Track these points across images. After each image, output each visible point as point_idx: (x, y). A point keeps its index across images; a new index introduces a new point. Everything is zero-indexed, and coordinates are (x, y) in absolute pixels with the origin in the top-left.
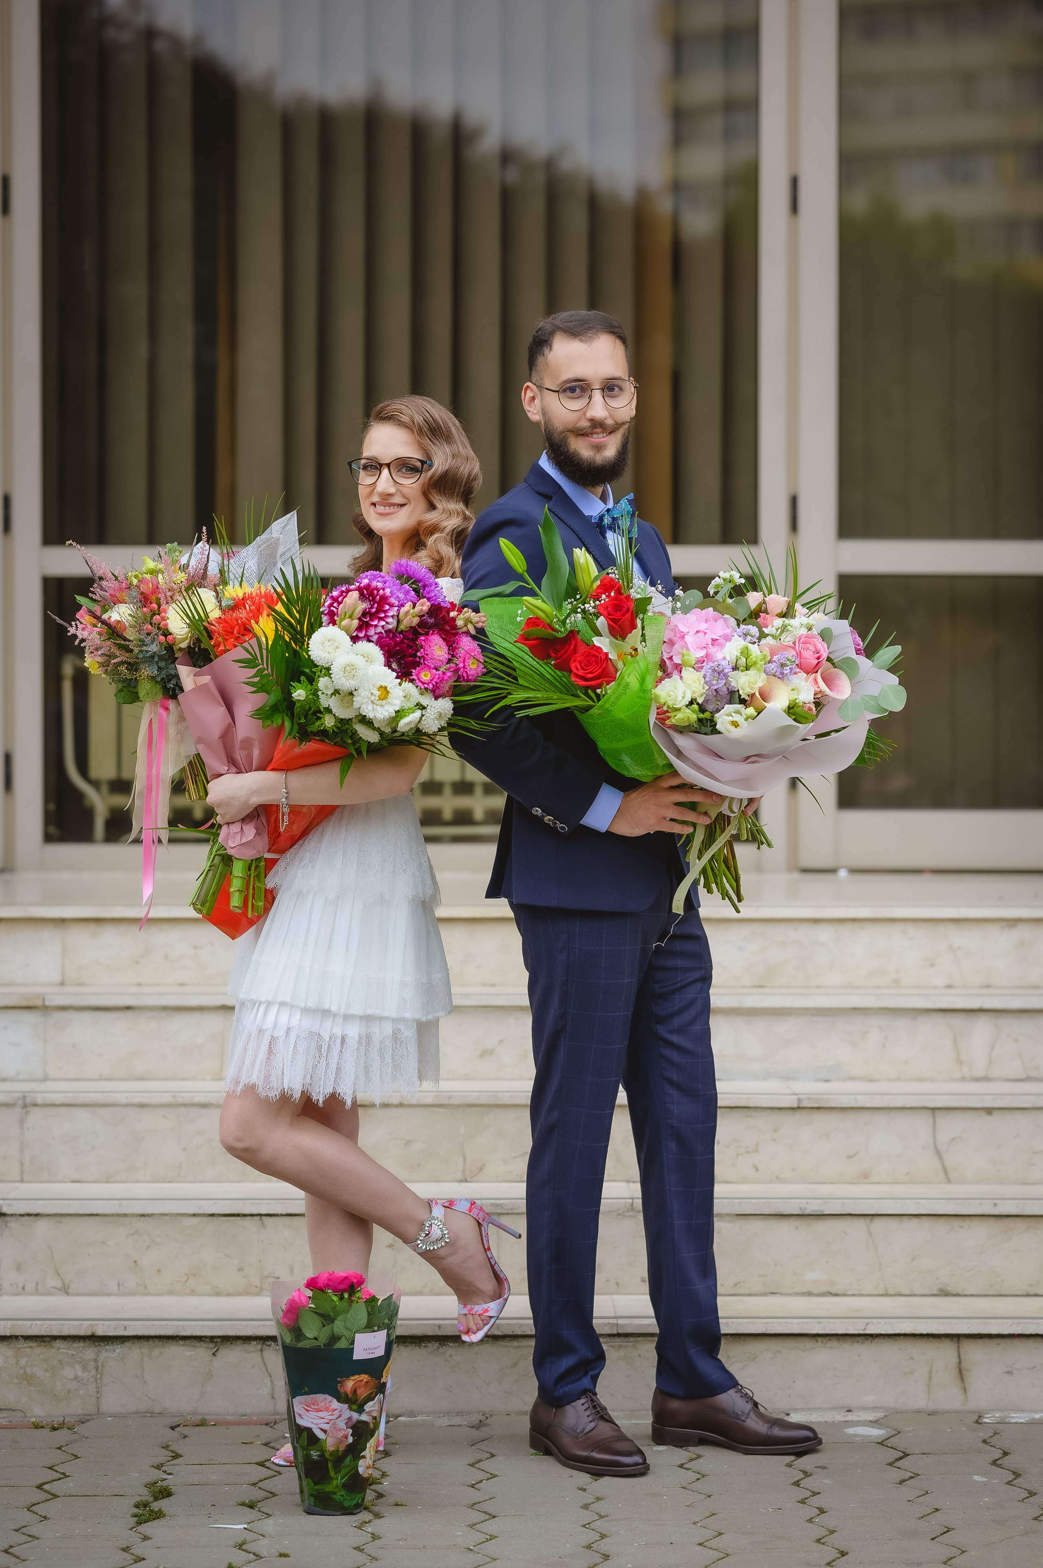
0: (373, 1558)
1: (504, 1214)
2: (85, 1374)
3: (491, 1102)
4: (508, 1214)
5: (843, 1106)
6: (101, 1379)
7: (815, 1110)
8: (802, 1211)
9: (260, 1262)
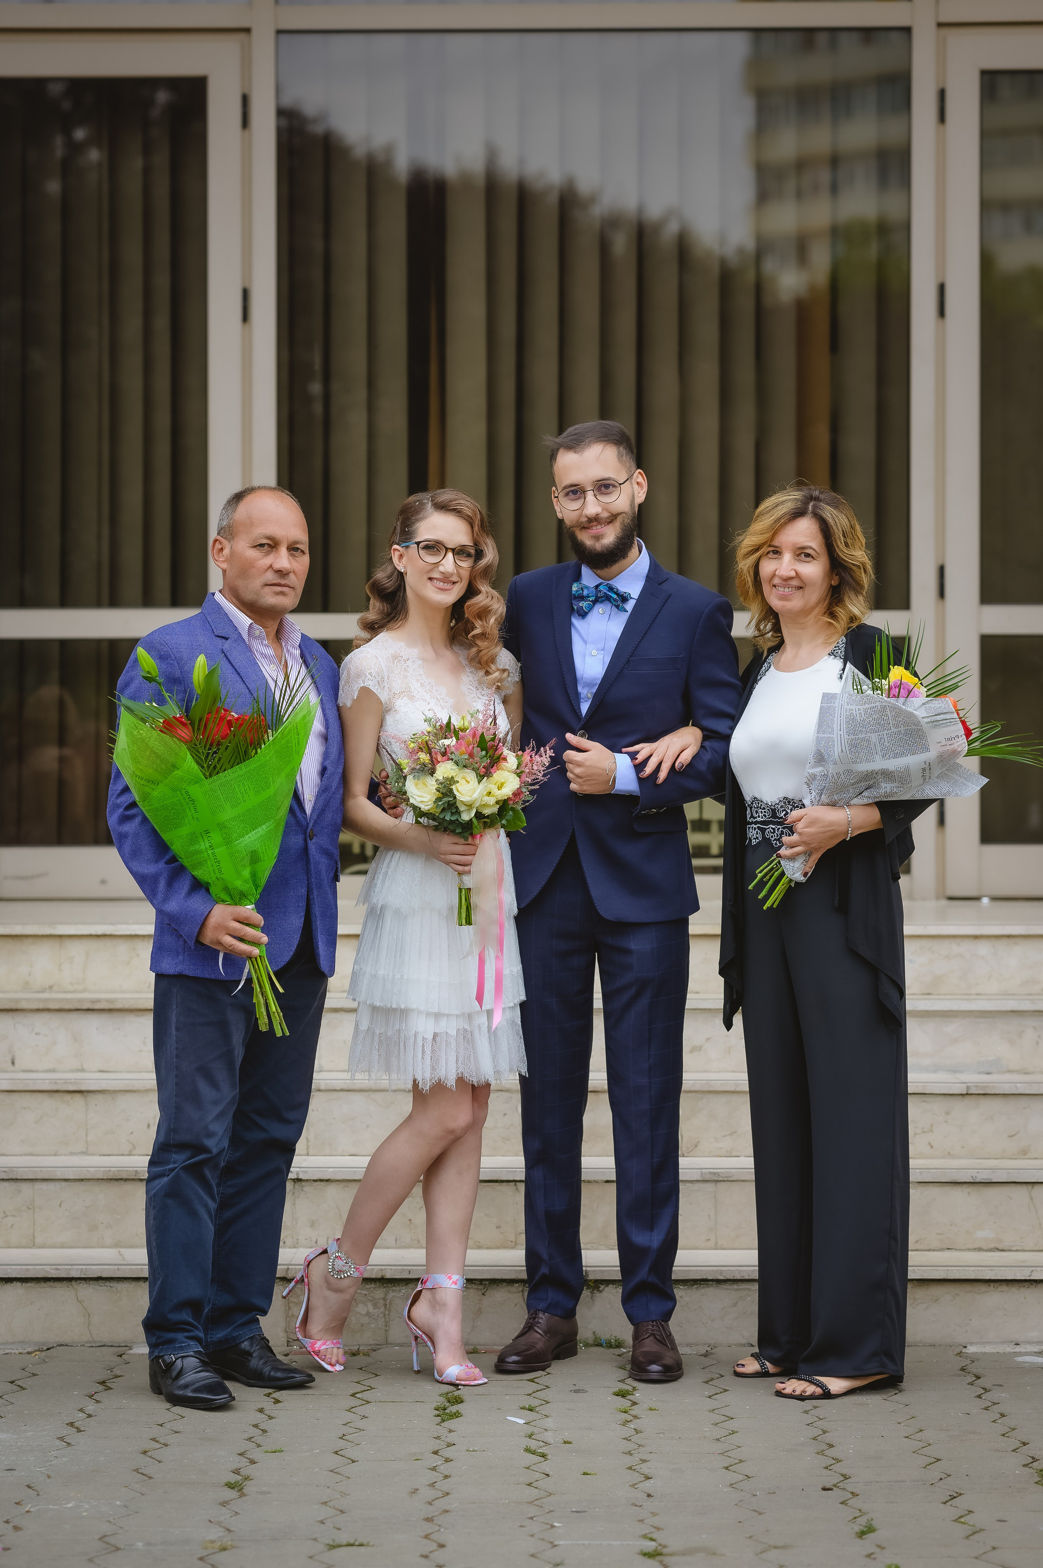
0: (640, 1446)
1: (720, 1181)
2: (375, 1311)
3: (705, 1089)
4: (724, 1181)
5: (1006, 1093)
6: (389, 1314)
7: (981, 1096)
8: (973, 1179)
9: (515, 1221)
